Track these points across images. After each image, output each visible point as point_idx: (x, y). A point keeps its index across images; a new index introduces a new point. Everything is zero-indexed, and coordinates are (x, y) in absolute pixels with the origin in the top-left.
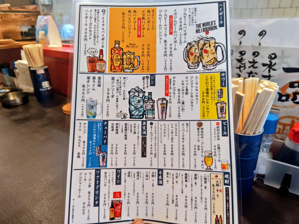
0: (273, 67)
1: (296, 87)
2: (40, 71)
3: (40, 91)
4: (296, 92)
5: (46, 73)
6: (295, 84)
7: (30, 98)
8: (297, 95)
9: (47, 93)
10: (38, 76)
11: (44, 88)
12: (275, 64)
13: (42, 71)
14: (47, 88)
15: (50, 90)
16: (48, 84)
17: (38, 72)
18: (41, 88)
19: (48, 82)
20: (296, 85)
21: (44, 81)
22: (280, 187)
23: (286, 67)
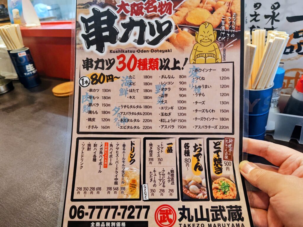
0: (276, 18)
1: (301, 36)
2: (21, 53)
3: (25, 75)
4: (300, 42)
5: (28, 54)
6: (299, 34)
7: (15, 85)
8: (301, 45)
9: (33, 77)
10: (21, 59)
11: (29, 72)
12: (278, 14)
13: (24, 54)
14: (32, 71)
15: (35, 73)
16: (33, 67)
17: (20, 54)
18: (25, 73)
19: (32, 65)
20: (301, 34)
21: (28, 65)
22: (290, 140)
23: (290, 15)
